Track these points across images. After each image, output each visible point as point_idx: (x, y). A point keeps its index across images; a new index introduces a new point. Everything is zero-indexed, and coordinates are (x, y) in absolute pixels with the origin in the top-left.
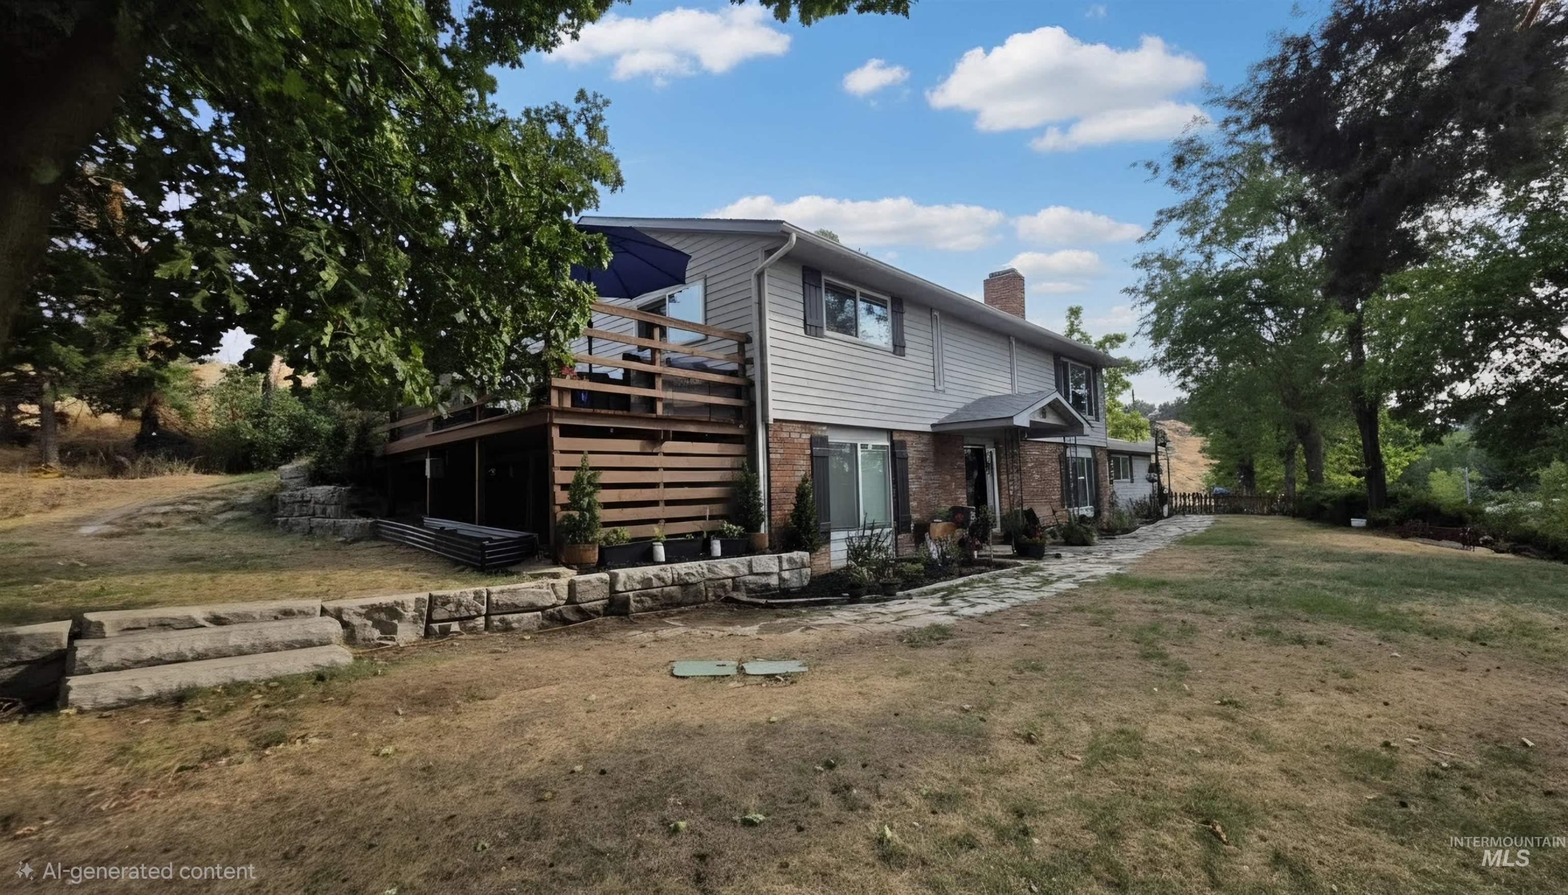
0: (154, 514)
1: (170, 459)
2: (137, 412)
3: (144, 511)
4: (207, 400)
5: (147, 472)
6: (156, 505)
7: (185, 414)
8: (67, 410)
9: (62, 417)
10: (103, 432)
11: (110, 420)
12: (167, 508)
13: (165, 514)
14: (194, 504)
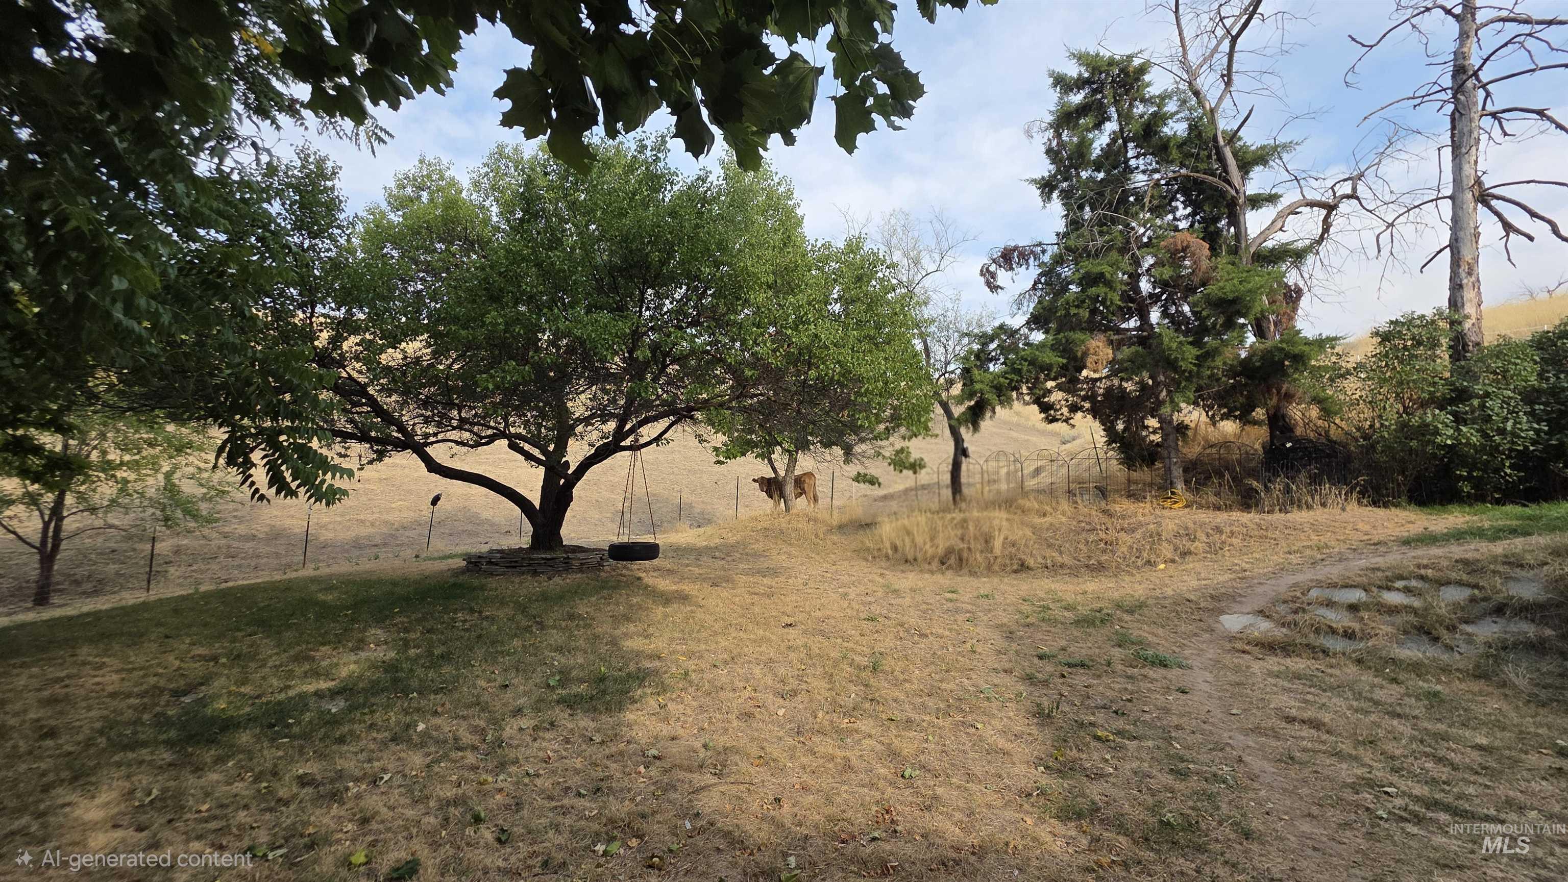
0: (1330, 604)
1: (1315, 480)
2: (1259, 413)
3: (1314, 593)
4: (1352, 386)
5: (1289, 502)
6: (1334, 586)
7: (1327, 409)
8: (1187, 421)
9: (1182, 429)
10: (1226, 444)
11: (1229, 427)
12: (1356, 596)
13: (1353, 608)
14: (1407, 590)
